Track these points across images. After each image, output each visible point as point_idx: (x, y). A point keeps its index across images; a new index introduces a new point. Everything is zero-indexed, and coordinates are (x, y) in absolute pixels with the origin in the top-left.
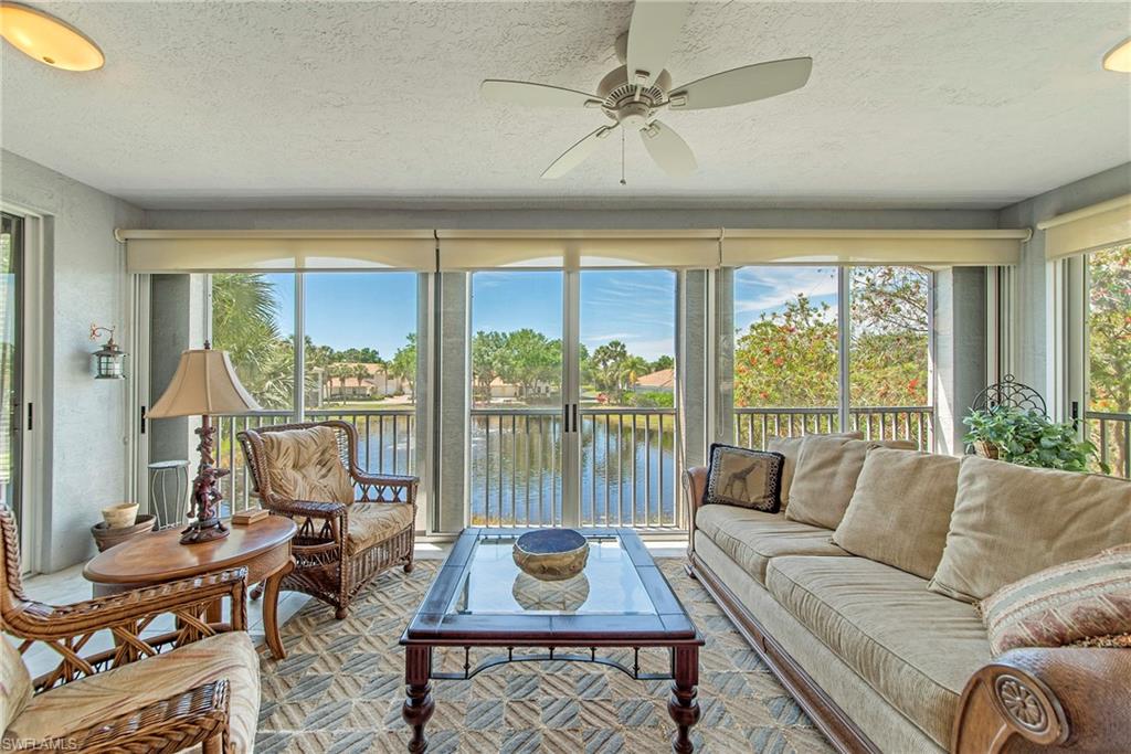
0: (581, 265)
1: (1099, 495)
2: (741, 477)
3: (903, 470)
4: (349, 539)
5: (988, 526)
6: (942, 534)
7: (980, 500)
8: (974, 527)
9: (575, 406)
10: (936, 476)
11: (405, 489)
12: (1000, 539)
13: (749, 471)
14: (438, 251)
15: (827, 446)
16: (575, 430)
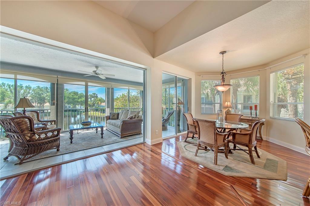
0: (88, 85)
9: (87, 108)
13: (115, 115)
14: (58, 80)
16: (87, 112)
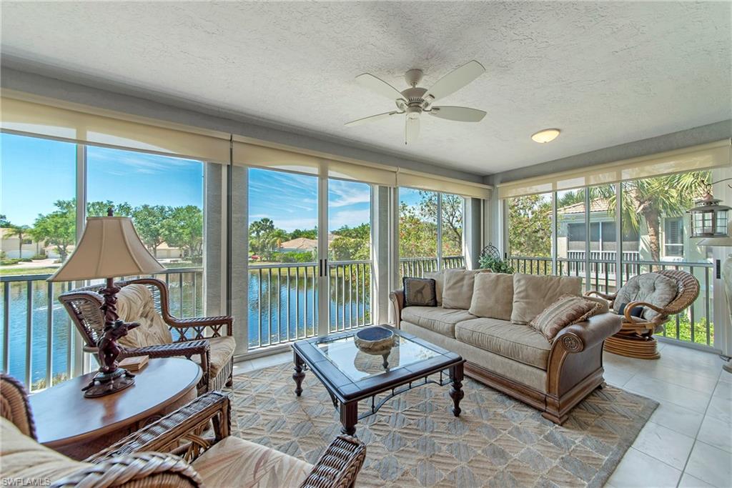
0: (329, 175)
1: (552, 282)
2: (420, 291)
3: (493, 280)
4: (212, 367)
5: (527, 297)
6: (511, 303)
7: (523, 288)
8: (522, 298)
9: (326, 260)
10: (504, 282)
11: (225, 326)
12: (530, 300)
13: (423, 288)
14: (231, 149)
15: (457, 274)
16: (326, 275)
